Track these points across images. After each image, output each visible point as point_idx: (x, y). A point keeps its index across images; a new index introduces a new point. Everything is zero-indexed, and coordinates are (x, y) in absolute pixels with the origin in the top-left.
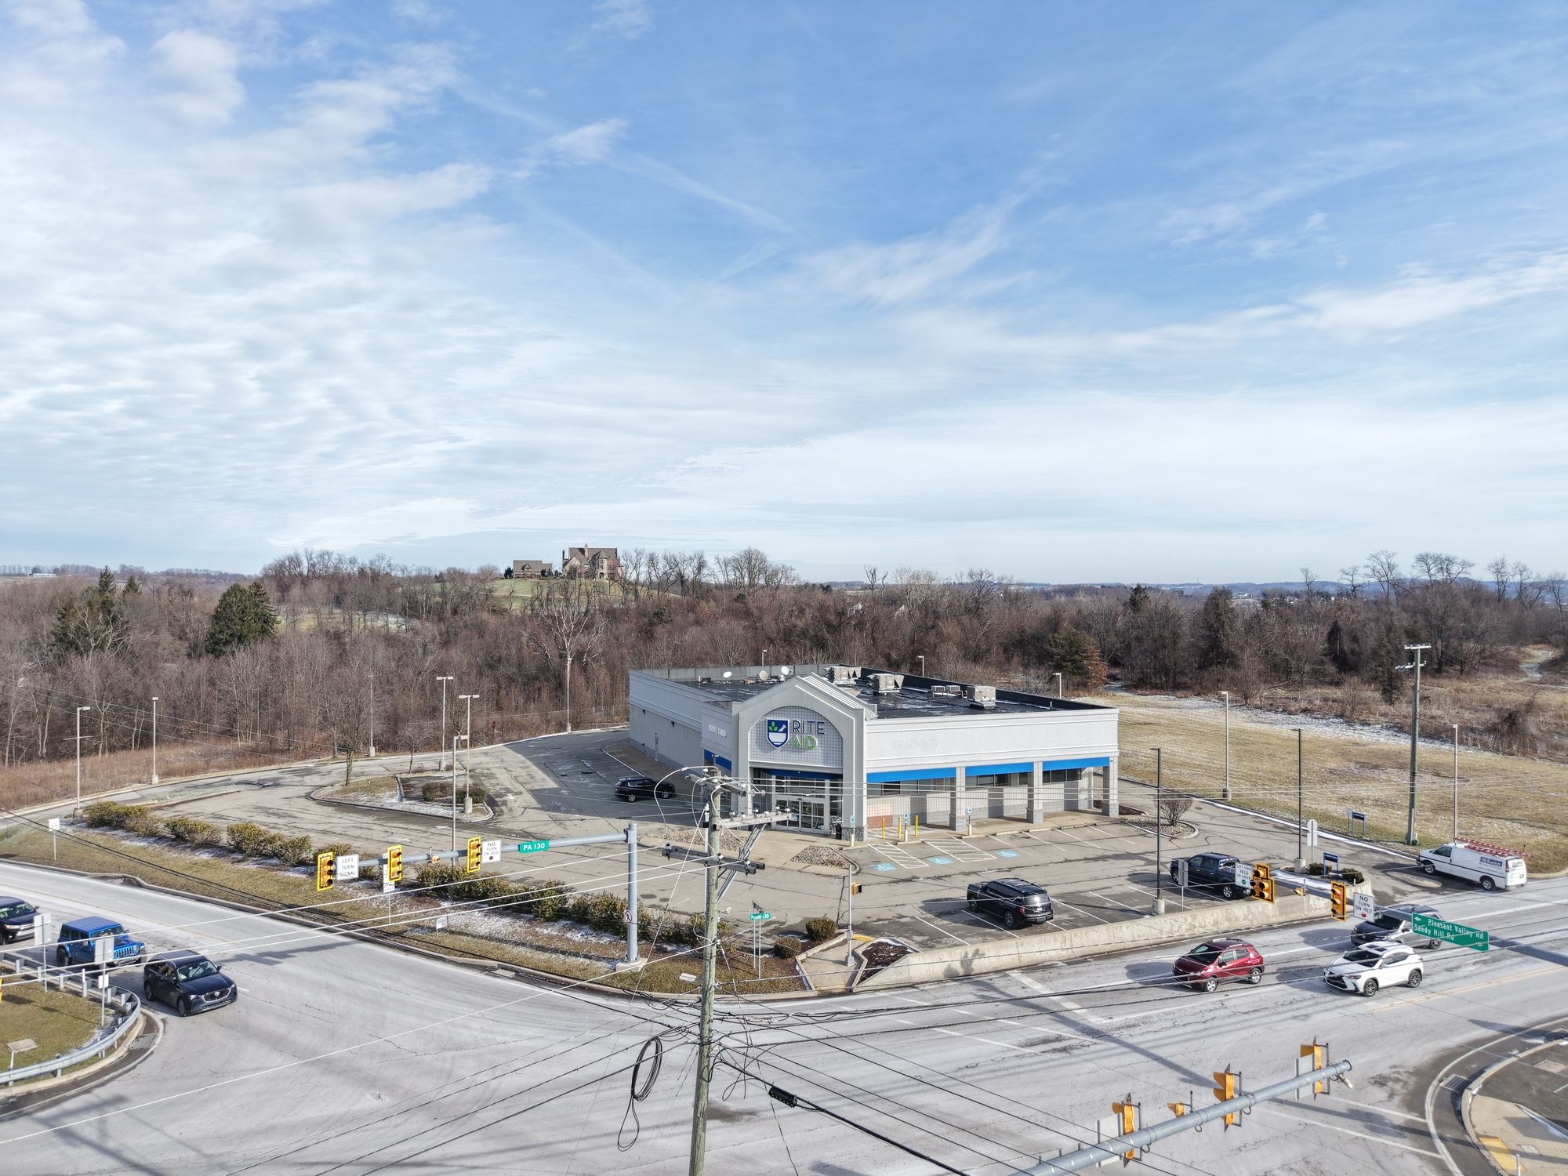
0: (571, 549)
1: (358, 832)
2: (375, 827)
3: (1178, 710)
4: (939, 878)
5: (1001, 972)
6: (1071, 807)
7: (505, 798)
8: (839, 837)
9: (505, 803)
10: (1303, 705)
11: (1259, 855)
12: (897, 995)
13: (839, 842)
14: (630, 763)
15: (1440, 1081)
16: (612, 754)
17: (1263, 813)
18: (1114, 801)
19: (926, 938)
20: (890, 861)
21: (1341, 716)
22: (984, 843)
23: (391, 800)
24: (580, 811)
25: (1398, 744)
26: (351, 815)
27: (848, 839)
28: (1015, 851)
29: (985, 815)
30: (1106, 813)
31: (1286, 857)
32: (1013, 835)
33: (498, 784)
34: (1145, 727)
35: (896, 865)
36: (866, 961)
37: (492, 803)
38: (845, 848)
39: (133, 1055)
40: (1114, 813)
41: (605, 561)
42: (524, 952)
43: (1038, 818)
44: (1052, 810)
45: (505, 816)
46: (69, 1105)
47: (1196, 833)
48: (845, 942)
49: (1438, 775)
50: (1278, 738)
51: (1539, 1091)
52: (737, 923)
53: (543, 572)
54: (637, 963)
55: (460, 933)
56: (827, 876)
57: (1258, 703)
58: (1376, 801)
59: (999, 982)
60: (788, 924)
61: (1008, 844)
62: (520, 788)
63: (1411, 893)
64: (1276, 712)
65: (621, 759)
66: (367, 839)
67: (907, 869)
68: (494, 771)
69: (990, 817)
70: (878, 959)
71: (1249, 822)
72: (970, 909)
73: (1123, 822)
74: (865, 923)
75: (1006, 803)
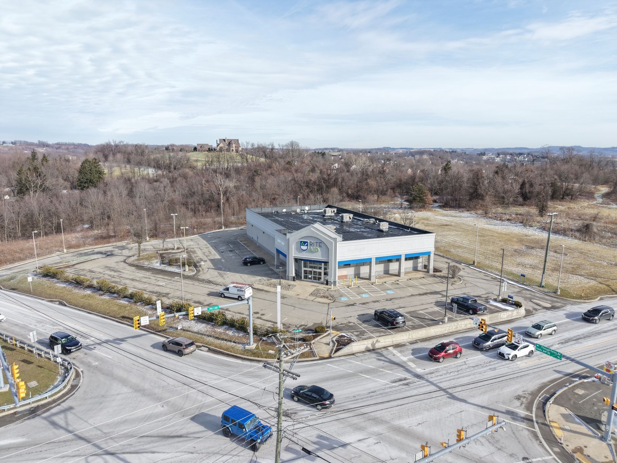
0: (220, 140)
1: (145, 280)
2: (152, 277)
3: (459, 218)
4: (364, 304)
5: (386, 348)
6: (415, 269)
7: (200, 263)
8: (327, 284)
9: (200, 266)
10: (508, 217)
11: (484, 292)
12: (347, 359)
13: (327, 286)
14: (247, 246)
15: (540, 398)
16: (241, 241)
17: (487, 271)
18: (431, 267)
19: (359, 333)
20: (346, 296)
21: (522, 223)
22: (382, 286)
23: (156, 264)
24: (229, 270)
25: (542, 236)
26: (142, 271)
27: (331, 285)
28: (393, 291)
29: (382, 273)
30: (428, 272)
31: (494, 293)
32: (393, 283)
33: (197, 256)
34: (446, 227)
35: (348, 298)
36: (336, 344)
37: (196, 266)
38: (329, 290)
39: (74, 387)
40: (431, 272)
41: (234, 144)
42: (211, 340)
43: (402, 275)
44: (408, 270)
45: (201, 273)
46: (53, 411)
47: (462, 281)
48: (329, 334)
49: (556, 252)
50: (497, 233)
51: (574, 402)
52: (289, 326)
53: (209, 149)
54: (253, 346)
55: (187, 331)
56: (322, 303)
57: (491, 215)
58: (531, 265)
59: (385, 352)
60: (308, 326)
61: (390, 287)
62: (206, 259)
63: (539, 310)
64: (497, 220)
65: (244, 244)
66: (149, 283)
67: (352, 299)
68: (196, 249)
69: (385, 274)
70: (342, 343)
71: (482, 275)
72: (375, 319)
73: (434, 276)
74: (336, 325)
75: (390, 269)
